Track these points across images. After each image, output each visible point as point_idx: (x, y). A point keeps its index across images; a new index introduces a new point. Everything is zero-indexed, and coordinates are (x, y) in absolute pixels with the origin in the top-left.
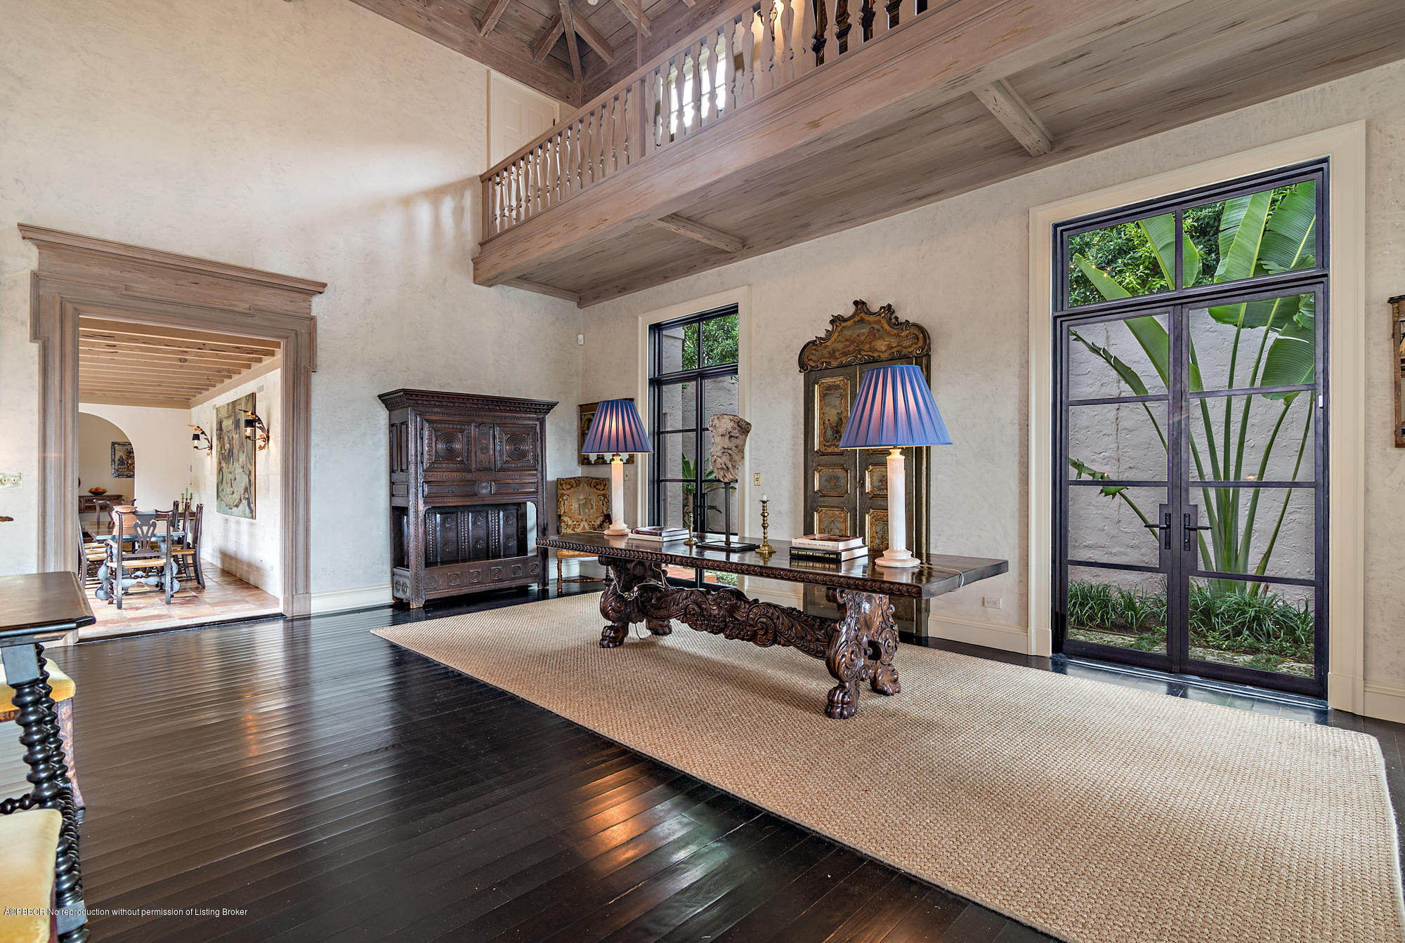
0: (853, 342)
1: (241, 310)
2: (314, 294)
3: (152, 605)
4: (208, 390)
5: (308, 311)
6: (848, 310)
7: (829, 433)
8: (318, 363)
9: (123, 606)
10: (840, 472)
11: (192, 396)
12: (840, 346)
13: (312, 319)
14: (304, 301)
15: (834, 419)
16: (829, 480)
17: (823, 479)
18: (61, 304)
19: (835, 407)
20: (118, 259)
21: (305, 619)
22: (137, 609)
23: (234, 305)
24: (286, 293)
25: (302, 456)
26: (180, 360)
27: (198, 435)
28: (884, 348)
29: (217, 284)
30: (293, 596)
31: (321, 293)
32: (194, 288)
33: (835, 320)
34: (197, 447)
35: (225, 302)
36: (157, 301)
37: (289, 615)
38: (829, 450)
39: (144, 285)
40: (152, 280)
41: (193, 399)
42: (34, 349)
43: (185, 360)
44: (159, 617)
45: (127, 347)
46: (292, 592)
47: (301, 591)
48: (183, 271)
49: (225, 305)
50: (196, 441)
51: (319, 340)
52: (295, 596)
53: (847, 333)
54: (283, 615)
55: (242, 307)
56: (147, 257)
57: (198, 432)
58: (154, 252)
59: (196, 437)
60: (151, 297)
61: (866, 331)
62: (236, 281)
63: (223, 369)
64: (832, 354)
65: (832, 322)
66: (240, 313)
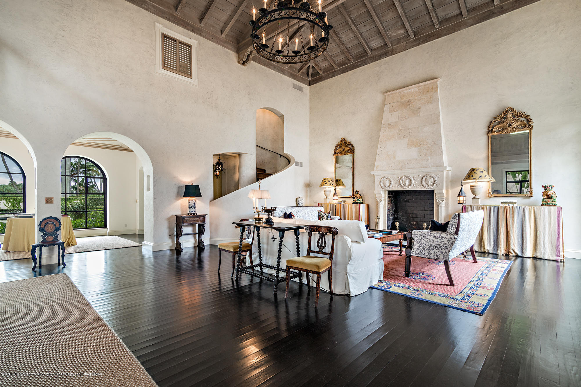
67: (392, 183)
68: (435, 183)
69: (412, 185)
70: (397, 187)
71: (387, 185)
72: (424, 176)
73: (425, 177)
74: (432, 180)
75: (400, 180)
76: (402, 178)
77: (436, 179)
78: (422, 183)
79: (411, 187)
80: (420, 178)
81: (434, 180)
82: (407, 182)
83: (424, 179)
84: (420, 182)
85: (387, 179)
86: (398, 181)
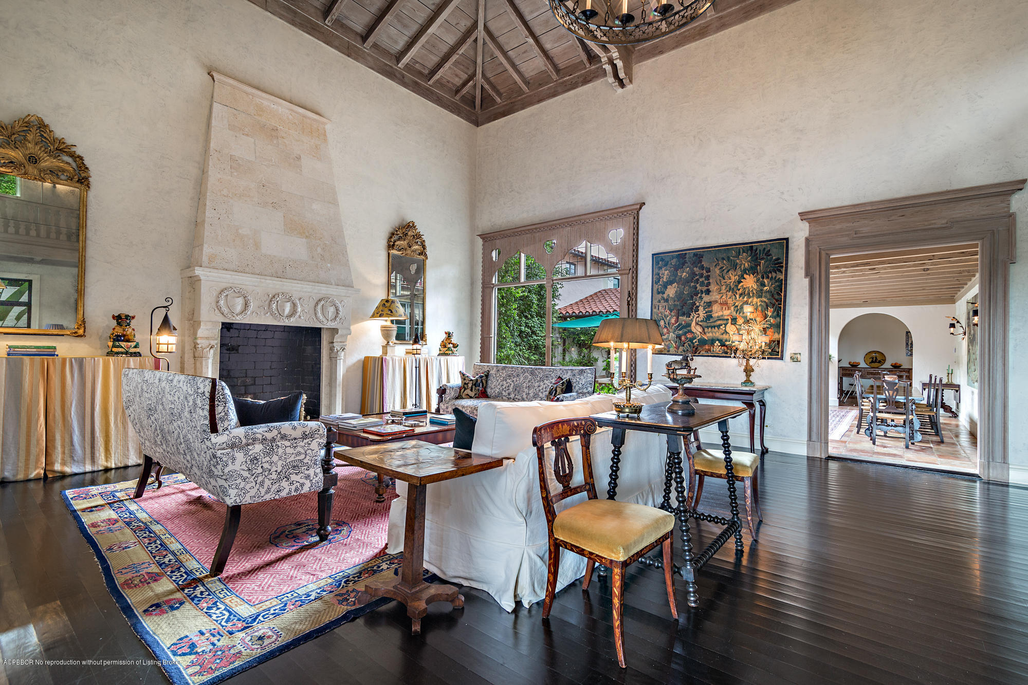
1: (939, 226)
2: (1013, 193)
3: (896, 447)
4: (963, 288)
5: (1006, 209)
8: (1018, 254)
9: (876, 443)
11: (955, 293)
13: (1011, 216)
14: (1002, 202)
18: (820, 253)
20: (851, 215)
21: (1002, 485)
22: (885, 447)
23: (932, 224)
24: (982, 201)
25: (999, 339)
26: (924, 270)
27: (954, 324)
29: (919, 211)
30: (989, 462)
31: (1021, 189)
32: (903, 219)
34: (953, 334)
35: (926, 223)
36: (875, 236)
37: (984, 477)
39: (867, 227)
40: (872, 222)
41: (956, 296)
42: (806, 281)
43: (928, 269)
44: (895, 455)
45: (882, 268)
46: (989, 458)
47: (999, 458)
48: (893, 210)
49: (927, 226)
50: (952, 329)
51: (1019, 233)
52: (991, 463)
54: (979, 477)
55: (941, 223)
56: (867, 209)
57: (955, 322)
58: (872, 203)
59: (952, 326)
60: (870, 234)
62: (935, 204)
63: (963, 270)
66: (938, 228)
67: (252, 306)
68: (339, 315)
69: (297, 316)
70: (263, 317)
71: (239, 308)
72: (320, 300)
73: (322, 302)
74: (332, 310)
75: (273, 302)
76: (276, 297)
77: (341, 309)
78: (316, 314)
79: (294, 319)
80: (312, 304)
81: (337, 310)
82: (288, 308)
83: (319, 306)
84: (312, 311)
85: (237, 295)
86: (267, 302)
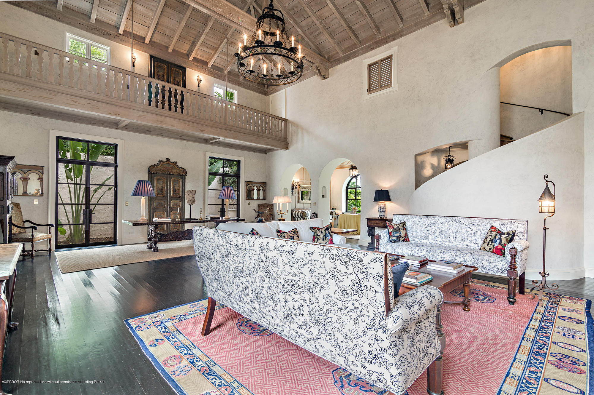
0: (166, 168)
6: (165, 160)
7: (159, 191)
10: (162, 202)
12: (162, 168)
15: (160, 188)
16: (159, 204)
17: (157, 203)
19: (161, 184)
28: (175, 172)
33: (160, 161)
38: (159, 196)
53: (165, 166)
61: (170, 166)
64: (160, 170)
65: (159, 161)
